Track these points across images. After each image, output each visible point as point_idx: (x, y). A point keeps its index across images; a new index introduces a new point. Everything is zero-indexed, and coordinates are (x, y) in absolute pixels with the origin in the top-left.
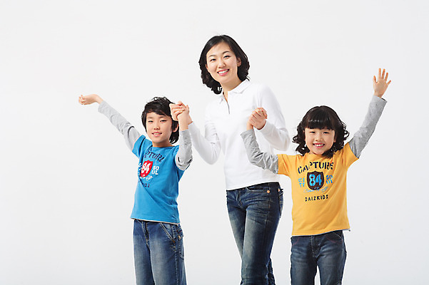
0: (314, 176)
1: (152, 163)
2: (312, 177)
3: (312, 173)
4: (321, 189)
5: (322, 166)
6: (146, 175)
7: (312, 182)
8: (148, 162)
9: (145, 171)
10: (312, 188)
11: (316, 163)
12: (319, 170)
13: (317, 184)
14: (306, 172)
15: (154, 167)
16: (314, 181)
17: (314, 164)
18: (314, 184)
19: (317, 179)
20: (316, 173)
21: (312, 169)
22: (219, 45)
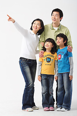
1: (61, 55)
4: (50, 62)
6: (60, 59)
8: (60, 55)
14: (46, 57)
15: (62, 56)
16: (48, 60)
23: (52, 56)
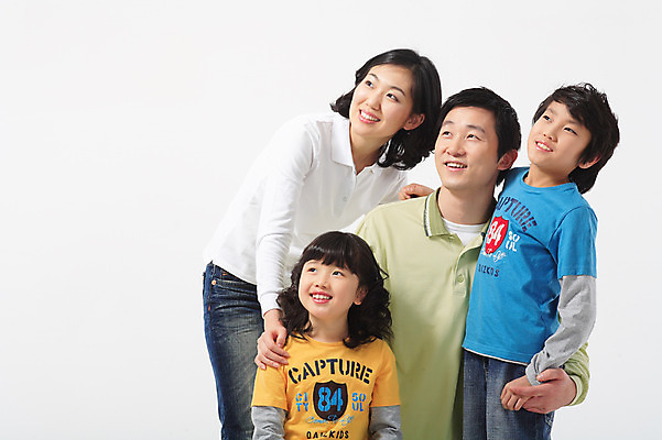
0: (329, 392)
2: (325, 394)
3: (326, 385)
4: (341, 419)
6: (495, 249)
7: (324, 404)
9: (493, 241)
10: (323, 415)
11: (332, 362)
12: (338, 378)
13: (334, 408)
14: (312, 381)
16: (329, 401)
17: (328, 365)
18: (328, 408)
19: (335, 397)
21: (325, 376)
22: (398, 68)
23: (358, 370)
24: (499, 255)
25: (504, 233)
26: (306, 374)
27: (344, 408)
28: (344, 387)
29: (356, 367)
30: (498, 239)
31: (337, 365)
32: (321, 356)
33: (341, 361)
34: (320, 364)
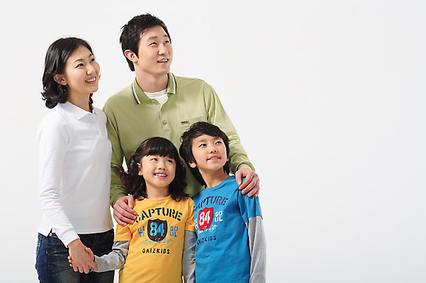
0: (156, 225)
1: (212, 210)
2: (154, 226)
3: (154, 221)
5: (166, 213)
6: (208, 226)
7: (153, 232)
8: (206, 210)
11: (158, 209)
12: (162, 217)
13: (159, 234)
14: (147, 220)
15: (216, 214)
16: (156, 230)
17: (156, 211)
19: (159, 228)
20: (159, 222)
21: (155, 216)
23: (174, 213)
24: (213, 227)
25: (212, 215)
26: (143, 217)
27: (165, 234)
28: (165, 223)
29: (172, 211)
30: (209, 219)
31: (161, 211)
32: (152, 207)
33: (163, 209)
34: (151, 211)
